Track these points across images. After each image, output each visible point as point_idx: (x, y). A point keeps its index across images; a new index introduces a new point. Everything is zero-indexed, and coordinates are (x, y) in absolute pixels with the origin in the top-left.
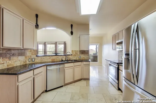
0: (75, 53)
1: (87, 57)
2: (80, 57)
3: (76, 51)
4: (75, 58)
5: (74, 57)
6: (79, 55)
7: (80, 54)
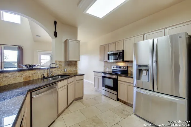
0: (60, 64)
1: (74, 70)
2: (65, 71)
3: (60, 62)
4: (59, 72)
5: (58, 70)
6: (64, 67)
7: (65, 65)
